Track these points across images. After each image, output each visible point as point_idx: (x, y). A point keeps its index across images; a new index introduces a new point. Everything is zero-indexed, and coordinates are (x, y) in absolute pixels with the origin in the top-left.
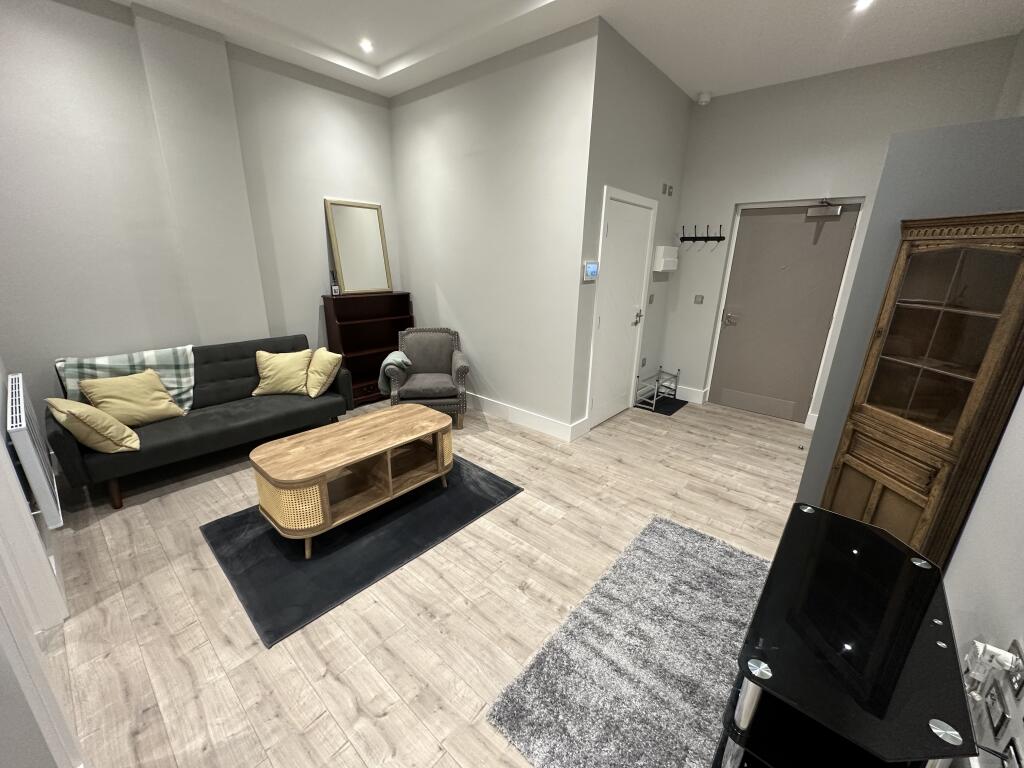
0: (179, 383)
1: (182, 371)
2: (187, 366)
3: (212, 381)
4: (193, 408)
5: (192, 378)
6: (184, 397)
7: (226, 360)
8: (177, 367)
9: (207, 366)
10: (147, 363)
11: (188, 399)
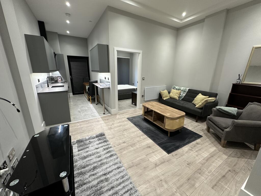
0: (183, 94)
1: (185, 92)
2: (186, 92)
3: (188, 96)
4: (182, 100)
5: (185, 94)
6: (182, 97)
7: (193, 93)
8: (184, 91)
9: (189, 93)
10: (181, 89)
11: (182, 98)
